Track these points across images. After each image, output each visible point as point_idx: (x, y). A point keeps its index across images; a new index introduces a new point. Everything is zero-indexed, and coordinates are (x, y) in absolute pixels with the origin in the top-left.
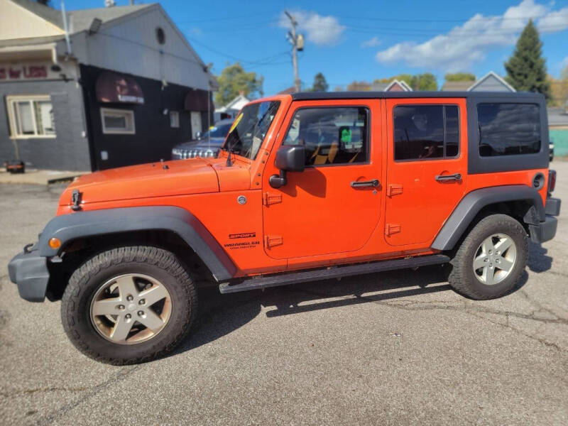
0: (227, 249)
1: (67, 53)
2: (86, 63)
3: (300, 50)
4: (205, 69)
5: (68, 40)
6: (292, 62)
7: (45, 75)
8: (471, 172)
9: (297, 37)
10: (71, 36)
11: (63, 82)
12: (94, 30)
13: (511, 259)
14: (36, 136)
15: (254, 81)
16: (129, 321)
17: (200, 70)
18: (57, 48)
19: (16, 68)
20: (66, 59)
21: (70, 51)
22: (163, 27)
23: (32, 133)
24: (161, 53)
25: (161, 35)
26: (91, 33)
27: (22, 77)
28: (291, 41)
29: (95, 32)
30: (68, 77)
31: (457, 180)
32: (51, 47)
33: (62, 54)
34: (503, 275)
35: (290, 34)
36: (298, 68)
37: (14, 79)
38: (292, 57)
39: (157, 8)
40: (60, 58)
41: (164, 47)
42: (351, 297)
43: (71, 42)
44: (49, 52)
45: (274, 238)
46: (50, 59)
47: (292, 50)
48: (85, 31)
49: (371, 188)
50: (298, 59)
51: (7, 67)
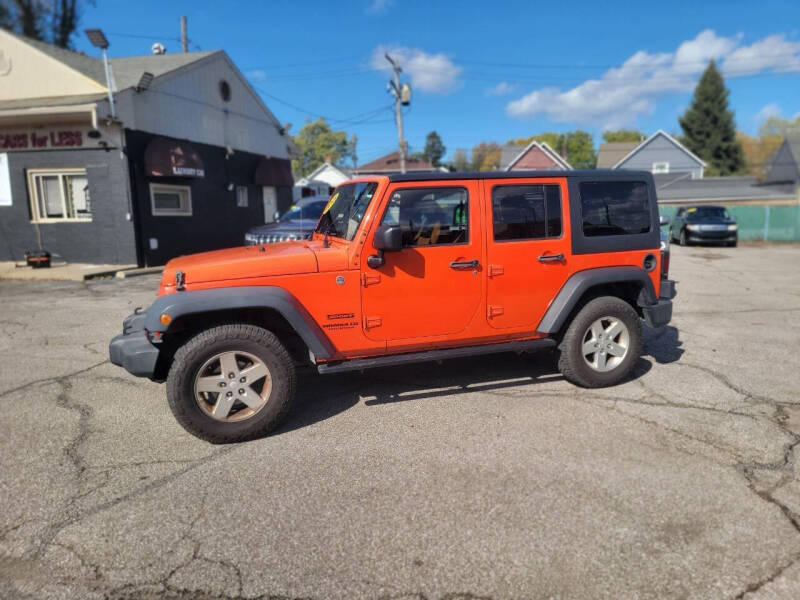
0: (326, 330)
1: (110, 116)
2: (133, 127)
3: (406, 104)
4: (282, 132)
5: (111, 99)
6: (395, 120)
7: (80, 143)
8: (575, 252)
9: (401, 87)
10: (114, 95)
11: (103, 152)
12: (142, 86)
13: (624, 344)
14: (65, 219)
15: (344, 143)
16: (230, 399)
17: (275, 131)
18: (97, 110)
19: (40, 134)
20: (108, 124)
21: (113, 114)
22: (228, 81)
23: (60, 216)
24: (226, 112)
25: (225, 90)
26: (139, 90)
27: (49, 145)
28: (394, 92)
29: (144, 89)
30: (110, 145)
31: (560, 261)
32: (91, 108)
33: (104, 116)
34: (617, 361)
35: (392, 83)
36: (402, 126)
37: (37, 148)
38: (395, 114)
39: (221, 57)
40: (101, 122)
41: (228, 105)
42: (456, 387)
43: (115, 102)
44: (89, 114)
45: (373, 320)
46: (89, 122)
47: (395, 104)
48: (133, 88)
49: (470, 268)
50: (402, 115)
51: (29, 133)
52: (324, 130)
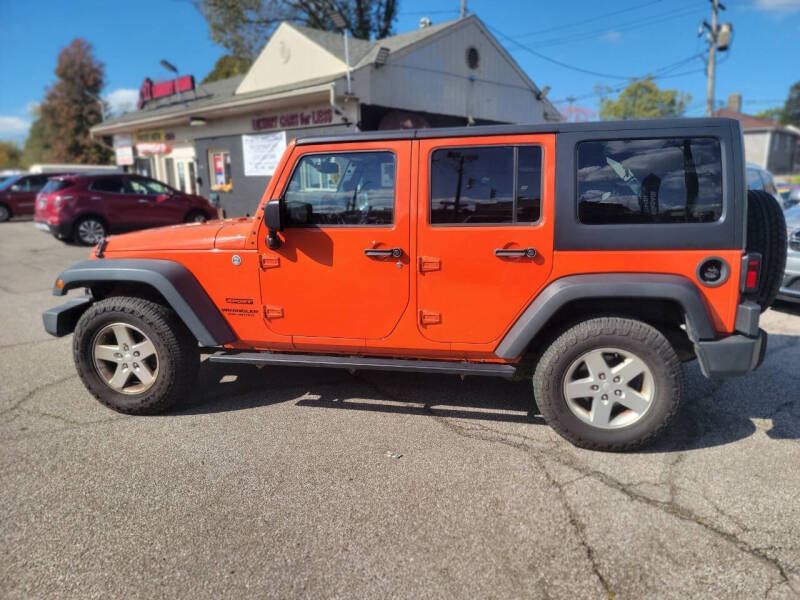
0: (225, 314)
1: (347, 93)
2: (368, 102)
3: (723, 49)
4: (538, 96)
5: (349, 77)
6: (706, 71)
7: (330, 120)
8: (559, 246)
9: (719, 28)
10: (351, 73)
11: (345, 127)
12: (380, 62)
13: (647, 395)
14: (321, 189)
16: (125, 370)
17: (531, 97)
18: (335, 88)
19: (307, 113)
20: (346, 100)
21: (350, 91)
22: (477, 47)
23: (317, 186)
24: (472, 80)
25: (473, 57)
26: (377, 65)
27: (311, 124)
28: (709, 36)
29: (382, 65)
30: (349, 121)
31: (532, 257)
32: (329, 87)
33: (341, 93)
35: (706, 25)
36: (714, 78)
37: (304, 126)
38: (707, 63)
39: (473, 22)
40: (339, 100)
41: (475, 73)
43: (352, 79)
44: (329, 91)
46: (328, 101)
47: (708, 51)
48: (371, 64)
49: (392, 258)
50: (715, 64)
51: (279, 115)
52: (649, 90)
